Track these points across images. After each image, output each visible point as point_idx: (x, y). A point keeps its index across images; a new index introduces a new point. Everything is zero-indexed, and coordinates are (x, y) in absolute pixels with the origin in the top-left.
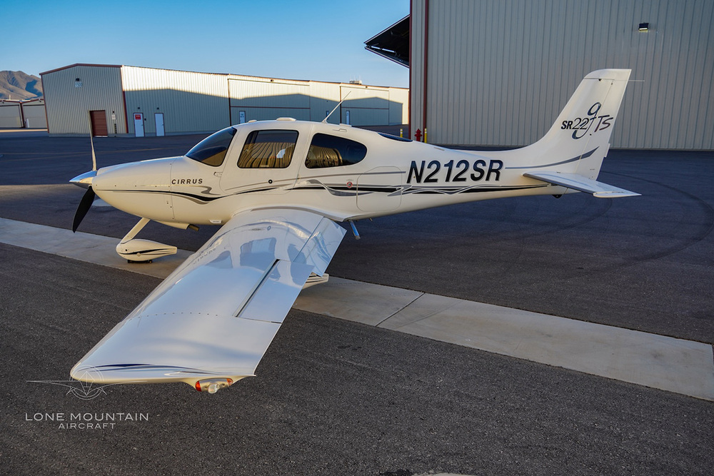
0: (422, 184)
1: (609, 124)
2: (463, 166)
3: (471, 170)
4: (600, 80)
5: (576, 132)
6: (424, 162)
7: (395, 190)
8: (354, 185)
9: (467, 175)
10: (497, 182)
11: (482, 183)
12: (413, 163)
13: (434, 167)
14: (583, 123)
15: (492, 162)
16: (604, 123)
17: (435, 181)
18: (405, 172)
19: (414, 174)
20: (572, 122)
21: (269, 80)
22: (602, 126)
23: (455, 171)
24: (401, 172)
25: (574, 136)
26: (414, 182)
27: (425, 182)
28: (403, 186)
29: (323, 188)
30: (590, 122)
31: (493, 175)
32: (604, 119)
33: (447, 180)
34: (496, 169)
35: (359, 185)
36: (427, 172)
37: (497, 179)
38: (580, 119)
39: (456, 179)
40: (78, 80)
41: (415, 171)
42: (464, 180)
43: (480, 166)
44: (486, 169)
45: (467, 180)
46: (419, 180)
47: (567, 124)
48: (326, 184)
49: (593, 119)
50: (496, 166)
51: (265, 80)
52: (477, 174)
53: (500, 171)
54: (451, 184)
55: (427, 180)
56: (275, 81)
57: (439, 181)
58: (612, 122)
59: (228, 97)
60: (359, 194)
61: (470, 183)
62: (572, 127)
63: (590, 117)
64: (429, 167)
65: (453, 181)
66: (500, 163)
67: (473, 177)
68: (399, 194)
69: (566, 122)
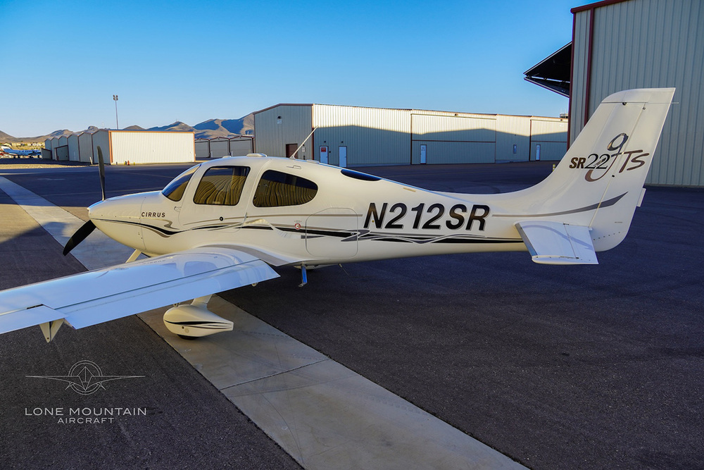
0: (383, 229)
1: (643, 163)
2: (436, 211)
3: (446, 216)
4: (624, 104)
5: (590, 173)
6: (385, 205)
7: (349, 234)
8: (303, 227)
9: (441, 222)
10: (482, 232)
11: (462, 231)
12: (372, 205)
13: (399, 210)
14: (602, 161)
15: (475, 207)
16: (634, 161)
17: (400, 226)
18: (361, 215)
19: (372, 218)
20: (584, 159)
21: (453, 115)
22: (630, 165)
23: (426, 216)
24: (357, 215)
25: (588, 178)
26: (372, 227)
27: (386, 227)
28: (359, 231)
29: (270, 228)
30: (612, 159)
31: (476, 224)
32: (633, 156)
33: (416, 226)
34: (480, 215)
35: (308, 227)
36: (389, 217)
37: (481, 228)
38: (597, 156)
39: (427, 226)
40: (279, 117)
41: (375, 215)
42: (438, 227)
43: (458, 211)
44: (466, 216)
45: (442, 228)
46: (379, 224)
47: (577, 162)
48: (273, 225)
49: (617, 155)
50: (480, 212)
51: (449, 114)
52: (455, 222)
53: (485, 219)
54: (421, 231)
55: (390, 226)
56: (459, 115)
57: (404, 227)
58: (648, 160)
59: (410, 132)
60: (308, 237)
61: (446, 232)
62: (585, 165)
63: (611, 153)
64: (392, 210)
65: (423, 228)
66: (487, 209)
67: (449, 224)
68: (355, 239)
69: (577, 159)
